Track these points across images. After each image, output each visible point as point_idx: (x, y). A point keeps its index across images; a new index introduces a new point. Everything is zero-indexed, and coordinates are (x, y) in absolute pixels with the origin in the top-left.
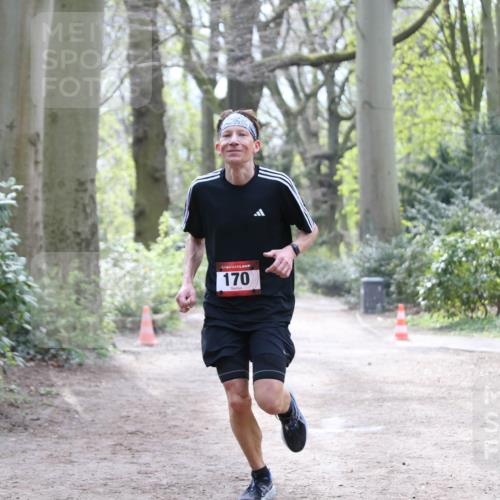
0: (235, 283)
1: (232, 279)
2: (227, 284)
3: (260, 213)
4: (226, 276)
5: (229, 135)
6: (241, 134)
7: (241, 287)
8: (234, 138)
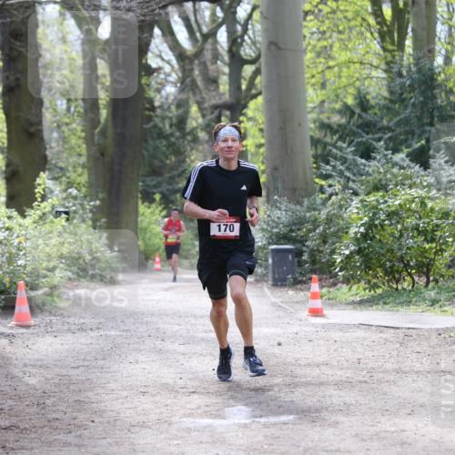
0: (225, 231)
1: (223, 228)
2: (220, 231)
3: (244, 188)
4: (219, 226)
5: (226, 140)
6: (234, 140)
7: (229, 233)
8: (230, 143)
